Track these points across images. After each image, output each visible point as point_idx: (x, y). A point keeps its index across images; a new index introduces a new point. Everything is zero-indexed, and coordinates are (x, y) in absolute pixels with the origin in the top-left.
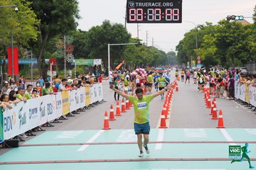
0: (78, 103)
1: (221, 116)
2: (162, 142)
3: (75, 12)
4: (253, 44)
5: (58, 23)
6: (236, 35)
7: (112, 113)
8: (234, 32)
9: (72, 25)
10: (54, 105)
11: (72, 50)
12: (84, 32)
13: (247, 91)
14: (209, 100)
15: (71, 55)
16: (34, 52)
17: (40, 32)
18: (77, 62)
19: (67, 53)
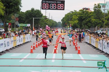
0: (20, 42)
1: (79, 49)
2: (55, 59)
3: (20, 4)
4: (93, 20)
5: (13, 8)
6: (86, 16)
7: (34, 46)
8: (86, 15)
9: (18, 10)
10: (10, 42)
11: (18, 20)
12: (23, 13)
13: (90, 39)
14: (74, 42)
15: (17, 22)
16: (2, 20)
17: (5, 12)
18: (20, 25)
19: (16, 21)
